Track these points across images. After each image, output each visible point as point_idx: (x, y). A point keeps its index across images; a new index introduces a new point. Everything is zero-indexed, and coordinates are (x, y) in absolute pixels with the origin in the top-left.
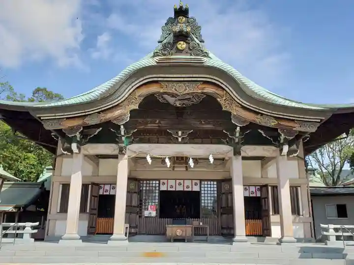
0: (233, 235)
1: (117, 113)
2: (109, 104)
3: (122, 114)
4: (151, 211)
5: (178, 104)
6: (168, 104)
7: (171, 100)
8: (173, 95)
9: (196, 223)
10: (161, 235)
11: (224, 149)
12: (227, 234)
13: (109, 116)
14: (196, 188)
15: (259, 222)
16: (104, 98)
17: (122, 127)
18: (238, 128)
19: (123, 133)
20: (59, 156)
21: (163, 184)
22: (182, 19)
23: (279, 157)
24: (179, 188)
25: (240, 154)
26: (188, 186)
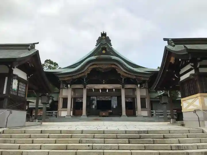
5: (103, 71)
11: (118, 86)
13: (81, 76)
14: (110, 99)
15: (132, 111)
17: (85, 79)
18: (123, 79)
19: (85, 81)
20: (61, 88)
21: (98, 98)
22: (104, 37)
23: (137, 89)
24: (104, 99)
25: (124, 88)
26: (107, 98)
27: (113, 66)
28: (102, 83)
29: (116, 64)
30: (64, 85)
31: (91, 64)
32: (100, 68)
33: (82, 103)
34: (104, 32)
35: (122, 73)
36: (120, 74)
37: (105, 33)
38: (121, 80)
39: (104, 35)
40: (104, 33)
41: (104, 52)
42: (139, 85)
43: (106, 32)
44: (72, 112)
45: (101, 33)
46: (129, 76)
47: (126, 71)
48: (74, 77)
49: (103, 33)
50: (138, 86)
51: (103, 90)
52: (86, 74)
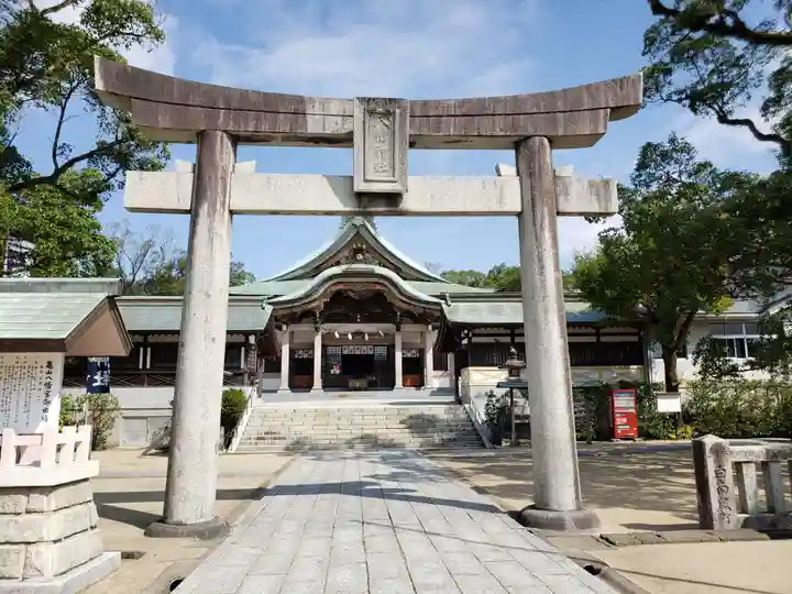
0: (394, 384)
1: (314, 305)
2: (310, 299)
3: (319, 305)
4: (336, 371)
5: (357, 298)
6: (349, 297)
7: (352, 294)
8: (353, 292)
9: (370, 378)
10: (345, 387)
11: (390, 327)
12: (390, 385)
13: (309, 306)
14: (371, 353)
15: (417, 376)
16: (307, 295)
17: (318, 313)
18: (399, 313)
19: (318, 316)
21: (345, 349)
24: (358, 352)
25: (400, 330)
26: (365, 350)
27: (378, 287)
28: (355, 322)
29: (386, 283)
31: (335, 281)
32: (351, 290)
35: (395, 303)
36: (391, 304)
38: (395, 316)
46: (411, 308)
47: (403, 298)
48: (295, 310)
51: (356, 334)
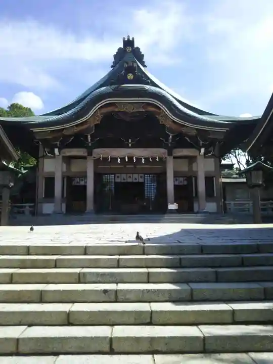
2: (80, 121)
5: (128, 120)
14: (141, 180)
17: (89, 136)
18: (171, 137)
19: (89, 141)
20: (41, 157)
21: (118, 177)
22: (129, 49)
23: (198, 157)
25: (172, 155)
26: (136, 178)
27: (151, 109)
29: (156, 102)
30: (46, 150)
31: (103, 102)
32: (122, 112)
33: (85, 187)
34: (129, 36)
35: (168, 124)
36: (164, 126)
37: (131, 39)
38: (167, 140)
39: (129, 43)
40: (129, 39)
41: (130, 76)
42: (203, 150)
43: (133, 39)
44: (64, 206)
45: (124, 38)
47: (176, 120)
48: (67, 133)
49: (126, 39)
50: (200, 152)
52: (92, 125)
